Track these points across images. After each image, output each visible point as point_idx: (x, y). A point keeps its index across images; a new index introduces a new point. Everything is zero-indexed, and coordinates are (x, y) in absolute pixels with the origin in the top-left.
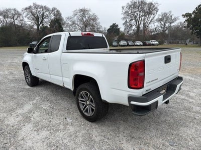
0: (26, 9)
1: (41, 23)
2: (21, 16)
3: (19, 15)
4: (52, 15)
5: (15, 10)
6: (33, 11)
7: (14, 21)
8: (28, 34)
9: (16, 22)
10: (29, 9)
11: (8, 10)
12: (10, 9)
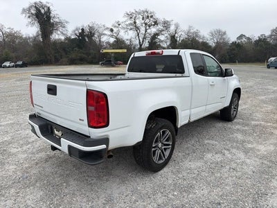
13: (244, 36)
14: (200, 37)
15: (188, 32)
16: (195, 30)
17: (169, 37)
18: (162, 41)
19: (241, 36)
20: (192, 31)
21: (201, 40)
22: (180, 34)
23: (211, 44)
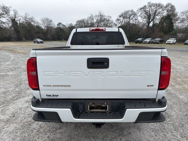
0: (141, 9)
1: (153, 20)
2: (136, 16)
3: (135, 14)
4: (165, 11)
5: (132, 11)
6: (147, 10)
7: (130, 21)
8: (139, 32)
9: (131, 22)
10: (143, 8)
11: (127, 12)
12: (129, 11)
13: (61, 23)
14: (34, 22)
15: (25, 18)
16: (30, 16)
17: (10, 20)
18: (4, 23)
19: (59, 24)
20: (28, 17)
21: (36, 25)
22: (19, 18)
23: (43, 28)
